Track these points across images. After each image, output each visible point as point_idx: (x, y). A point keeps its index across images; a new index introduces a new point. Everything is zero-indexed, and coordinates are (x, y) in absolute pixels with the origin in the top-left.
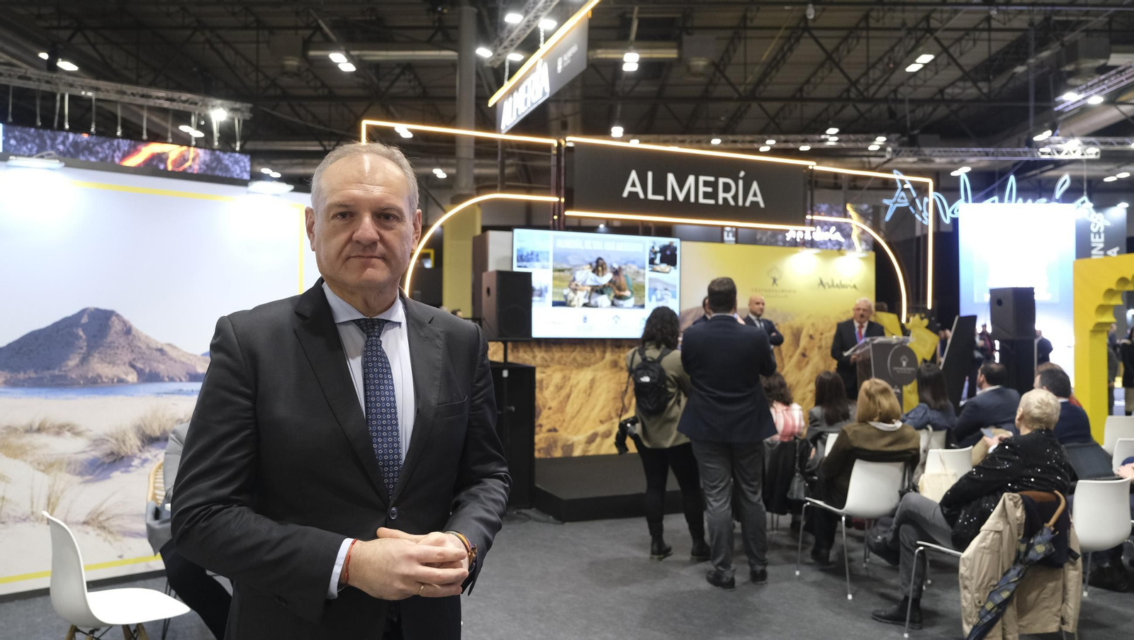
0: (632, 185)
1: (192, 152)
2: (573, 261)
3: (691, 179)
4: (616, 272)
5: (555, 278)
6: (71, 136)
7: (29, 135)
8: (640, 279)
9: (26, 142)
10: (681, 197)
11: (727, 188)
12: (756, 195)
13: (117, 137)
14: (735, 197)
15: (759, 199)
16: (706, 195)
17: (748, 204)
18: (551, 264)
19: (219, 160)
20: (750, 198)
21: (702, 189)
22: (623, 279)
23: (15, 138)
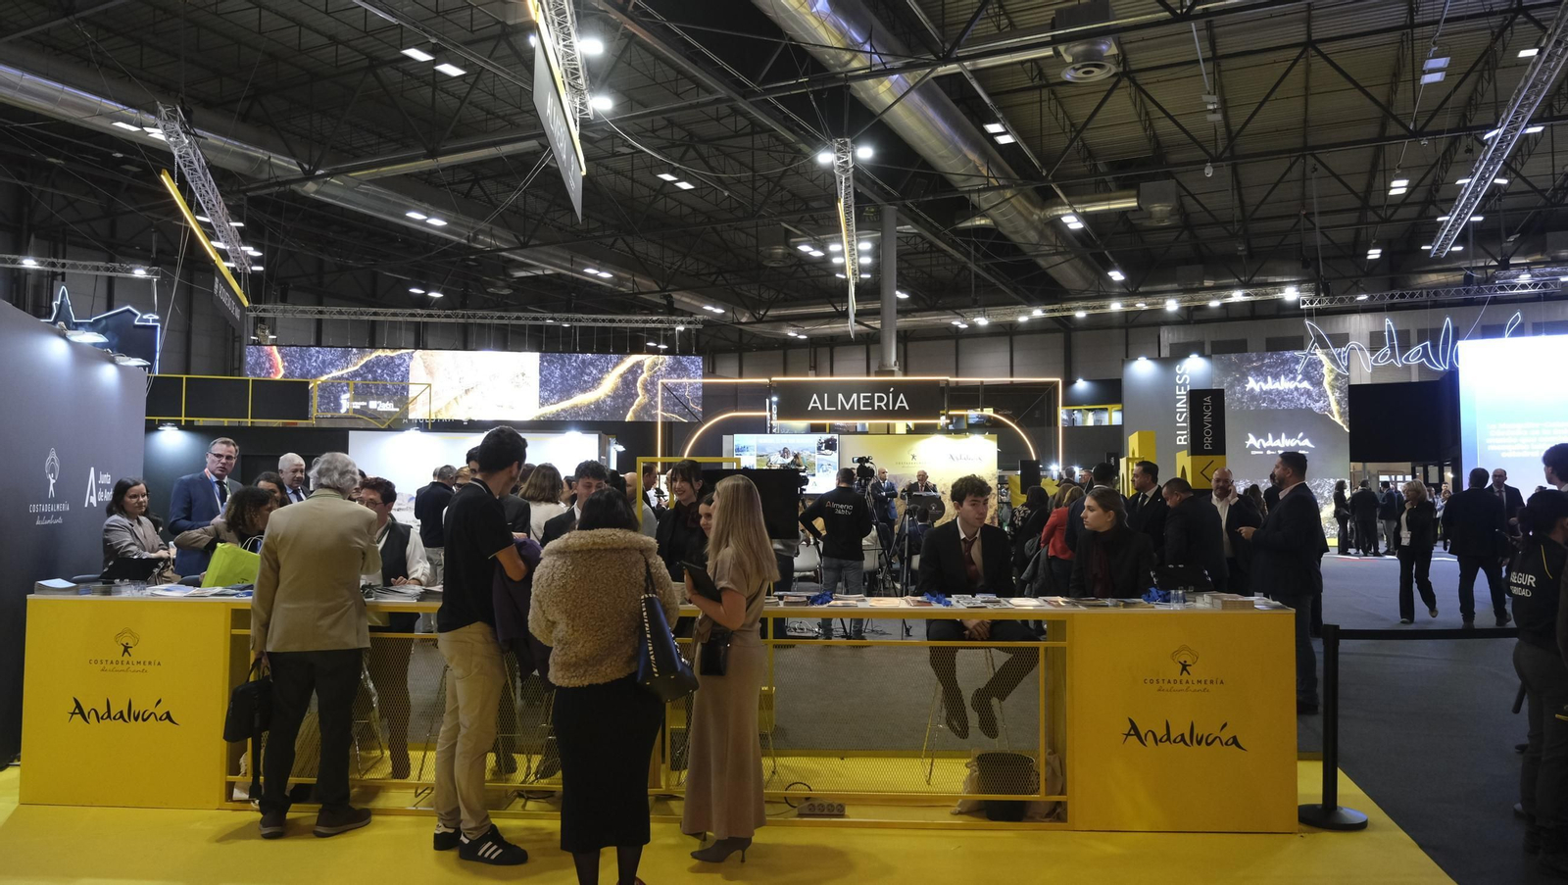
0: (814, 402)
1: (661, 358)
2: (769, 450)
3: (855, 396)
4: (796, 456)
5: (758, 460)
6: (580, 356)
7: (555, 357)
8: (812, 459)
9: (554, 363)
10: (848, 407)
11: (881, 399)
12: (902, 402)
13: (611, 353)
14: (887, 405)
15: (905, 404)
16: (865, 405)
17: (896, 408)
18: (755, 453)
19: (680, 363)
20: (898, 404)
21: (862, 401)
22: (801, 460)
23: (547, 361)
